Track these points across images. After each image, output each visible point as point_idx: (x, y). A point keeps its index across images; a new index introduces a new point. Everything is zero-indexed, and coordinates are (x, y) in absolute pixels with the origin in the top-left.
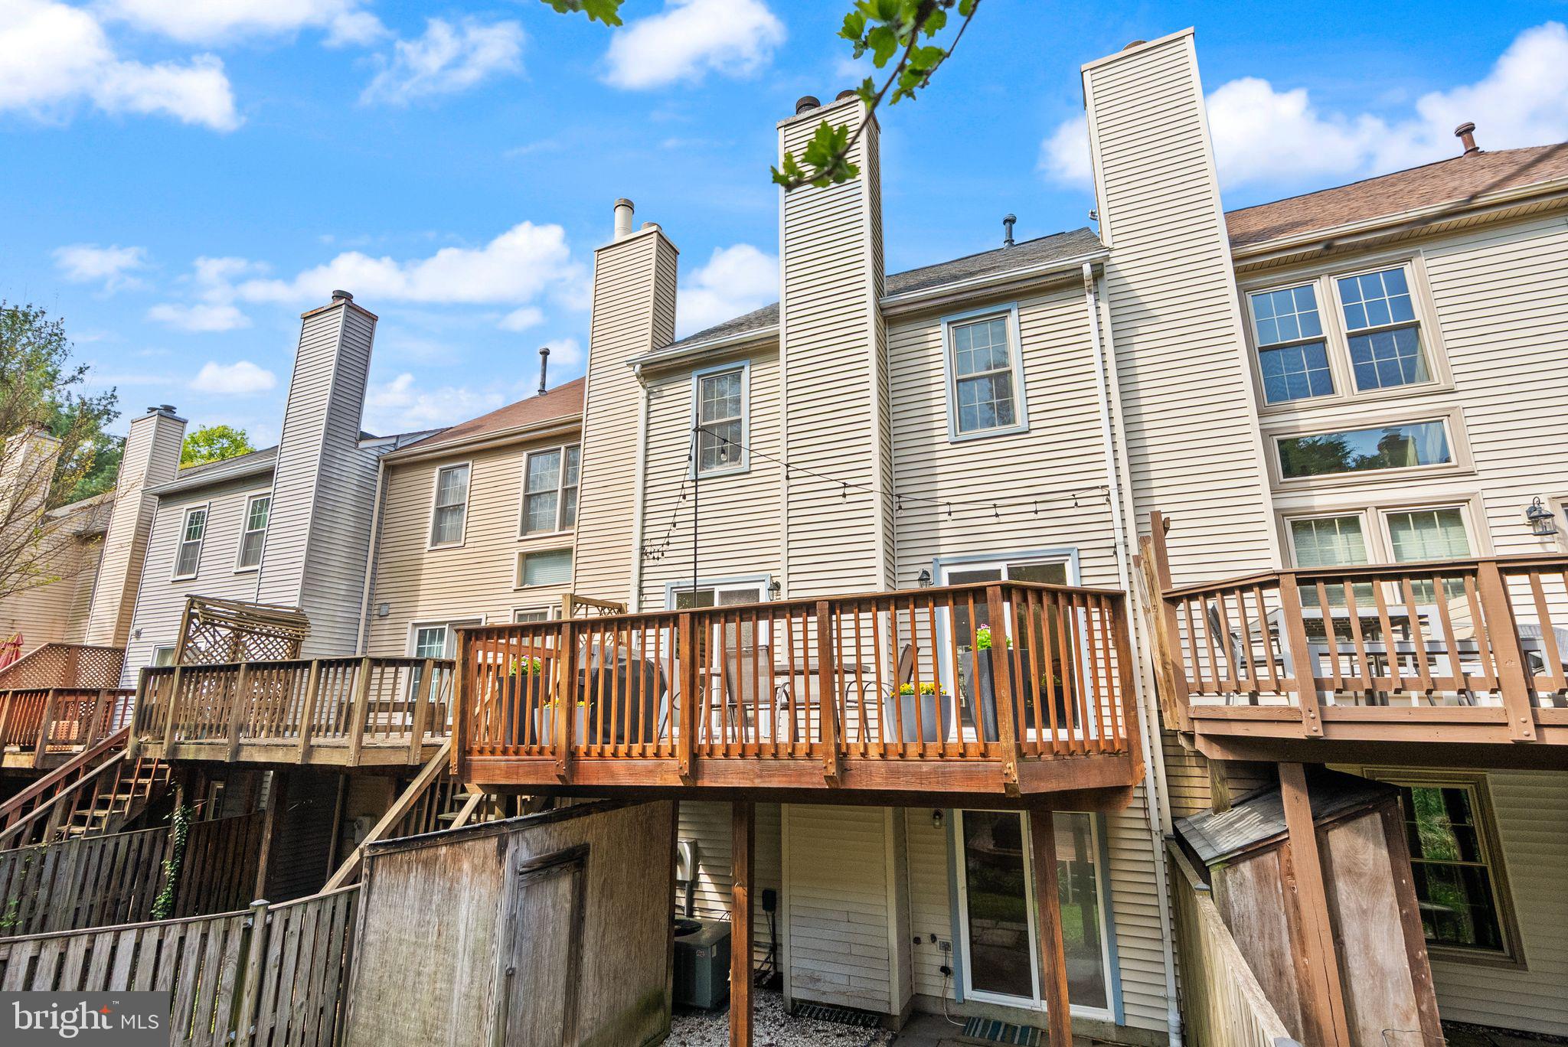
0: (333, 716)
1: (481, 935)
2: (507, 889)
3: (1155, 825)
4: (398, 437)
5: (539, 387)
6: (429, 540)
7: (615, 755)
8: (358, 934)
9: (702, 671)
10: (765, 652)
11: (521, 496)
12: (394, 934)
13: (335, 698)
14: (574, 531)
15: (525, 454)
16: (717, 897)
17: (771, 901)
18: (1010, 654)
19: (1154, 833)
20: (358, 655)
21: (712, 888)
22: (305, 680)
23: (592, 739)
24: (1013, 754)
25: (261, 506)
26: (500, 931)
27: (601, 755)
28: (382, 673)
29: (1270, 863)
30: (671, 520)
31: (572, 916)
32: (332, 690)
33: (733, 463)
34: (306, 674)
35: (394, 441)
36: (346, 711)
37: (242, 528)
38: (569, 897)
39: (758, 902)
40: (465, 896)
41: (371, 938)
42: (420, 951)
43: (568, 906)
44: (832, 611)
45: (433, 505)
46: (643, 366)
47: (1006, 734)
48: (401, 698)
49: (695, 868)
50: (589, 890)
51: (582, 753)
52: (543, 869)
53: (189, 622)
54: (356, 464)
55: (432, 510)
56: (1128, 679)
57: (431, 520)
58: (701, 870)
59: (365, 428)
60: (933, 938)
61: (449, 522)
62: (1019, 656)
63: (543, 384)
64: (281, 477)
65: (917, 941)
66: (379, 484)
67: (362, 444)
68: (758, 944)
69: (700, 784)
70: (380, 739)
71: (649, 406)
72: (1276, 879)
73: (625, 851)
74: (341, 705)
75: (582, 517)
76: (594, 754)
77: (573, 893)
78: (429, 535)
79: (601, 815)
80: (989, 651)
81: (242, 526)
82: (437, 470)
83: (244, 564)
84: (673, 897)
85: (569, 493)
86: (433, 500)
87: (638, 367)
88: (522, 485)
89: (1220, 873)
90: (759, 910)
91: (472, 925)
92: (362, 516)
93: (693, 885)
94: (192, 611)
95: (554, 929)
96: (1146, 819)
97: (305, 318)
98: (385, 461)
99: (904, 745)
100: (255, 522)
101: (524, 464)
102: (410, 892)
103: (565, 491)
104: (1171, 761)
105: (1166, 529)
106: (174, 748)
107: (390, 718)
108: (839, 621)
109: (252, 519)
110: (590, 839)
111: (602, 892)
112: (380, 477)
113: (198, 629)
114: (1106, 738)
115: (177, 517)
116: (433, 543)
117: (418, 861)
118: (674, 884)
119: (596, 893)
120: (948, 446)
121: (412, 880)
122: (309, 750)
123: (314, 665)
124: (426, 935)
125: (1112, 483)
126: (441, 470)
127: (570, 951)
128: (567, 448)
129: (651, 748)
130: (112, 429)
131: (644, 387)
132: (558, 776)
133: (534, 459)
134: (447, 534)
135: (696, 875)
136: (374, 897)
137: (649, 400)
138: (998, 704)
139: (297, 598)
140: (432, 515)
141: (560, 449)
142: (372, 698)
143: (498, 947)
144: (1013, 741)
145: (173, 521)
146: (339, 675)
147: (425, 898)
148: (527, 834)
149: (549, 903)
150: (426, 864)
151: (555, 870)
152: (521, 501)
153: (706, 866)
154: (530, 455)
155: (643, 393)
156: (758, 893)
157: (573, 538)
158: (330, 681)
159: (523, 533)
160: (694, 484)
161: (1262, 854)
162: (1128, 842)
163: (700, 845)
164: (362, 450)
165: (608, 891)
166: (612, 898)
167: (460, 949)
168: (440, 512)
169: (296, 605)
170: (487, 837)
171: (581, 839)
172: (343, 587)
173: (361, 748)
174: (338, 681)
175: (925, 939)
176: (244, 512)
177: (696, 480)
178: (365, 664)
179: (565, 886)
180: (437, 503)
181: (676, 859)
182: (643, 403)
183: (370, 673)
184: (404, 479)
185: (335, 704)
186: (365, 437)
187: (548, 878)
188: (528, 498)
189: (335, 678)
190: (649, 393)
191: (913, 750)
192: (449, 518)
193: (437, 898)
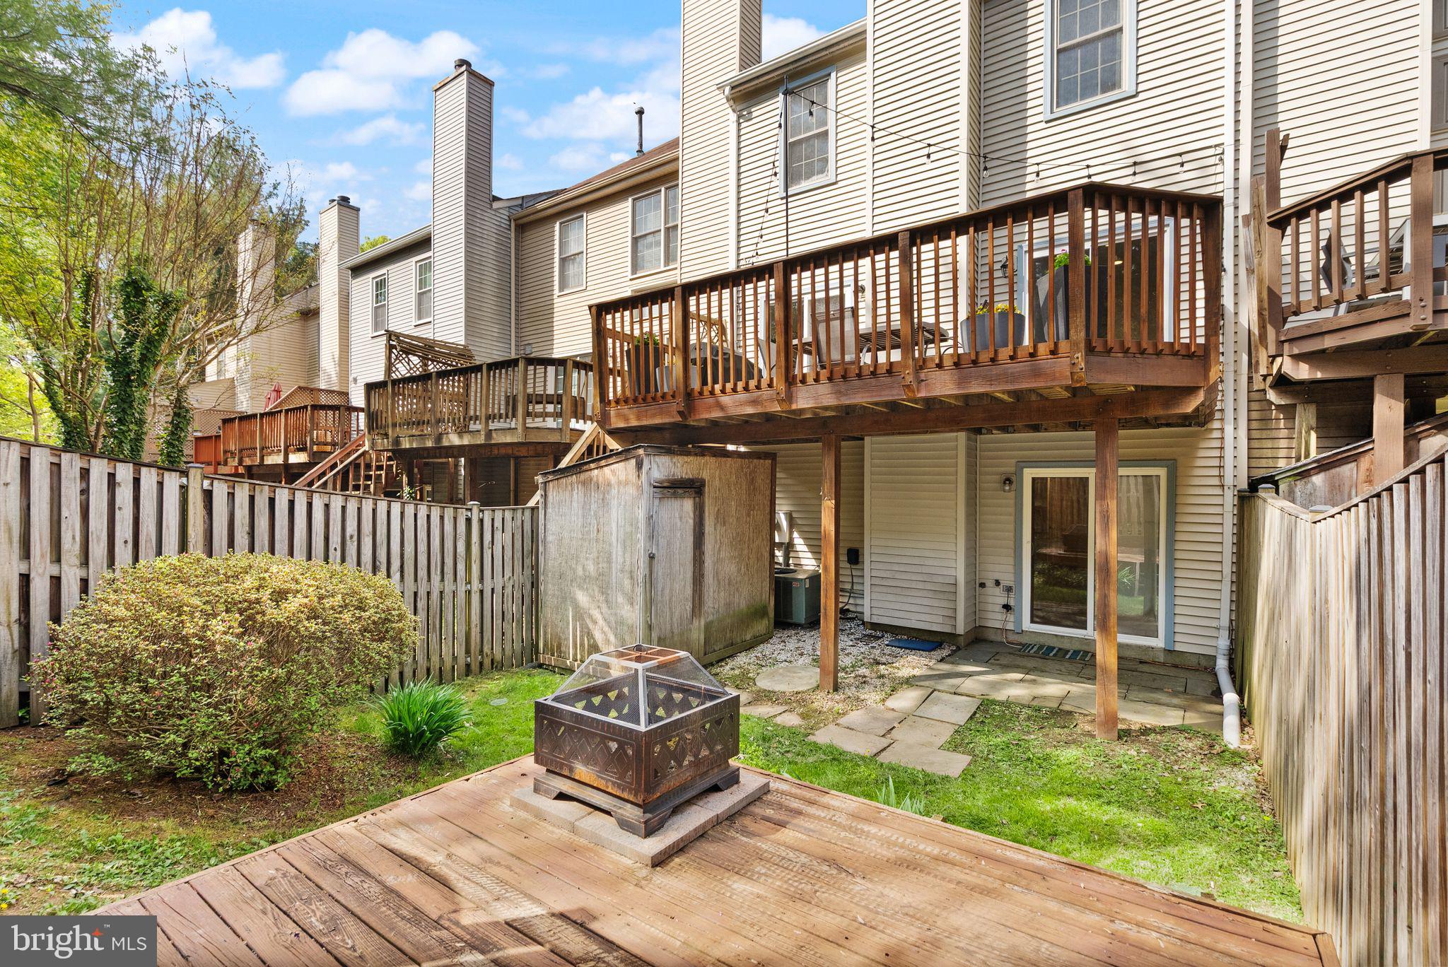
0: (502, 407)
1: (628, 529)
2: (645, 495)
3: (1229, 481)
4: (523, 198)
5: (637, 148)
6: (556, 287)
7: (723, 391)
8: (541, 536)
9: (795, 342)
10: (850, 313)
11: (629, 239)
12: (566, 534)
13: (503, 394)
14: (677, 265)
15: (630, 199)
16: (809, 555)
17: (854, 557)
18: (1088, 269)
19: (1226, 488)
20: (513, 356)
21: (805, 548)
22: (479, 381)
23: (704, 382)
24: (1082, 345)
25: (425, 268)
26: (642, 525)
27: (712, 393)
28: (535, 370)
29: (1348, 473)
30: (764, 207)
31: (694, 530)
32: (500, 387)
33: (821, 176)
34: (479, 376)
35: (520, 202)
36: (512, 401)
37: (413, 290)
38: (692, 515)
39: (844, 558)
40: (614, 502)
41: (550, 538)
42: (586, 544)
43: (691, 521)
44: (913, 243)
45: (557, 256)
46: (733, 88)
47: (1076, 328)
48: (551, 391)
49: (791, 533)
50: (707, 514)
51: (696, 394)
52: (673, 488)
53: (391, 352)
54: (493, 223)
55: (557, 260)
56: (1214, 287)
57: (556, 269)
58: (796, 535)
59: (495, 193)
60: (997, 583)
61: (572, 270)
62: (1097, 270)
63: (641, 145)
64: (436, 242)
65: (982, 585)
66: (513, 241)
67: (496, 205)
68: (843, 590)
69: (794, 407)
70: (538, 422)
71: (739, 130)
72: (1351, 487)
73: (734, 493)
74: (507, 398)
75: (683, 248)
76: (706, 393)
77: (694, 513)
78: (556, 283)
79: (713, 460)
80: (1066, 267)
81: (414, 287)
82: (558, 224)
83: (420, 318)
84: (772, 555)
85: (671, 230)
86: (557, 251)
87: (727, 89)
88: (629, 229)
89: (1289, 486)
90: (844, 564)
91: (621, 522)
92: (503, 269)
93: (789, 548)
94: (391, 342)
95: (682, 535)
96: (1220, 476)
97: (436, 91)
98: (515, 220)
99: (977, 353)
100: (422, 283)
101: (630, 209)
102: (575, 504)
103: (667, 230)
104: (1255, 434)
105: (1283, 149)
106: (397, 441)
107: (544, 408)
108: (919, 254)
109: (421, 280)
110: (705, 475)
111: (717, 518)
112: (513, 235)
113: (397, 358)
114: (1182, 341)
115: (367, 282)
116: (561, 289)
117: (578, 482)
118: (773, 545)
119: (712, 518)
120: (1043, 125)
121: (575, 496)
122: (489, 434)
123: (484, 368)
124: (589, 532)
125: (1229, 139)
126: (561, 224)
127: (694, 554)
128: (666, 189)
129: (753, 383)
130: (305, 237)
131: (734, 111)
132: (679, 412)
133: (638, 204)
134: (571, 281)
135: (791, 539)
136: (549, 510)
137: (739, 124)
138: (1070, 302)
139: (463, 338)
140: (557, 265)
141: (660, 191)
142: (530, 391)
143: (641, 537)
144: (1083, 334)
145: (364, 286)
146: (503, 376)
147: (585, 506)
148: (657, 459)
149: (677, 515)
150: (584, 483)
151: (680, 491)
152: (629, 244)
153: (800, 532)
154: (634, 200)
155: (733, 117)
156: (843, 551)
157: (678, 271)
158: (497, 380)
159: (634, 272)
160: (785, 201)
161: (1339, 466)
162: (1197, 488)
163: (794, 515)
164: (495, 210)
165: (721, 519)
166: (724, 525)
167: (614, 540)
168: (563, 261)
169: (463, 343)
170: (627, 459)
171: (699, 474)
172: (495, 330)
173: (526, 429)
174: (503, 380)
175: (990, 583)
176: (414, 275)
177: (787, 197)
178: (521, 365)
179: (688, 505)
180: (560, 254)
181: (774, 526)
182: (733, 127)
183: (526, 370)
184: (533, 236)
185: (503, 398)
186: (496, 199)
187: (675, 496)
188: (635, 241)
189: (500, 377)
190: (739, 117)
191: (985, 357)
192: (571, 266)
193: (594, 507)
